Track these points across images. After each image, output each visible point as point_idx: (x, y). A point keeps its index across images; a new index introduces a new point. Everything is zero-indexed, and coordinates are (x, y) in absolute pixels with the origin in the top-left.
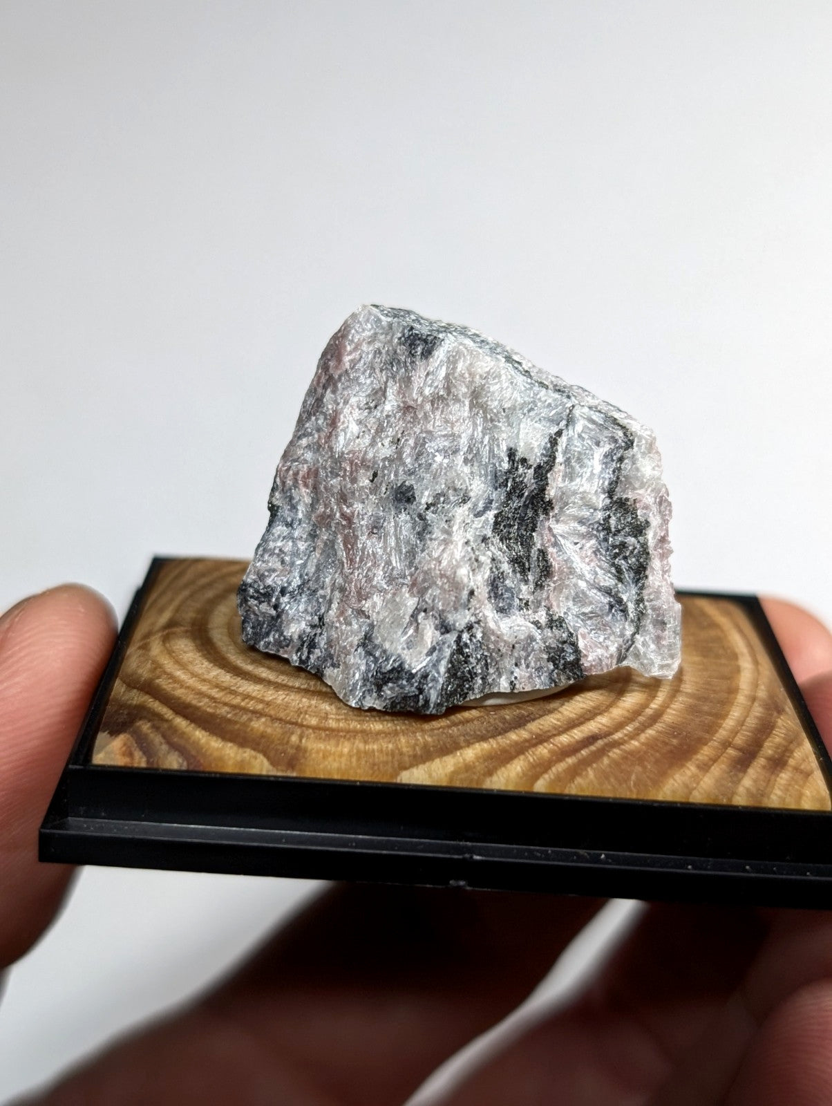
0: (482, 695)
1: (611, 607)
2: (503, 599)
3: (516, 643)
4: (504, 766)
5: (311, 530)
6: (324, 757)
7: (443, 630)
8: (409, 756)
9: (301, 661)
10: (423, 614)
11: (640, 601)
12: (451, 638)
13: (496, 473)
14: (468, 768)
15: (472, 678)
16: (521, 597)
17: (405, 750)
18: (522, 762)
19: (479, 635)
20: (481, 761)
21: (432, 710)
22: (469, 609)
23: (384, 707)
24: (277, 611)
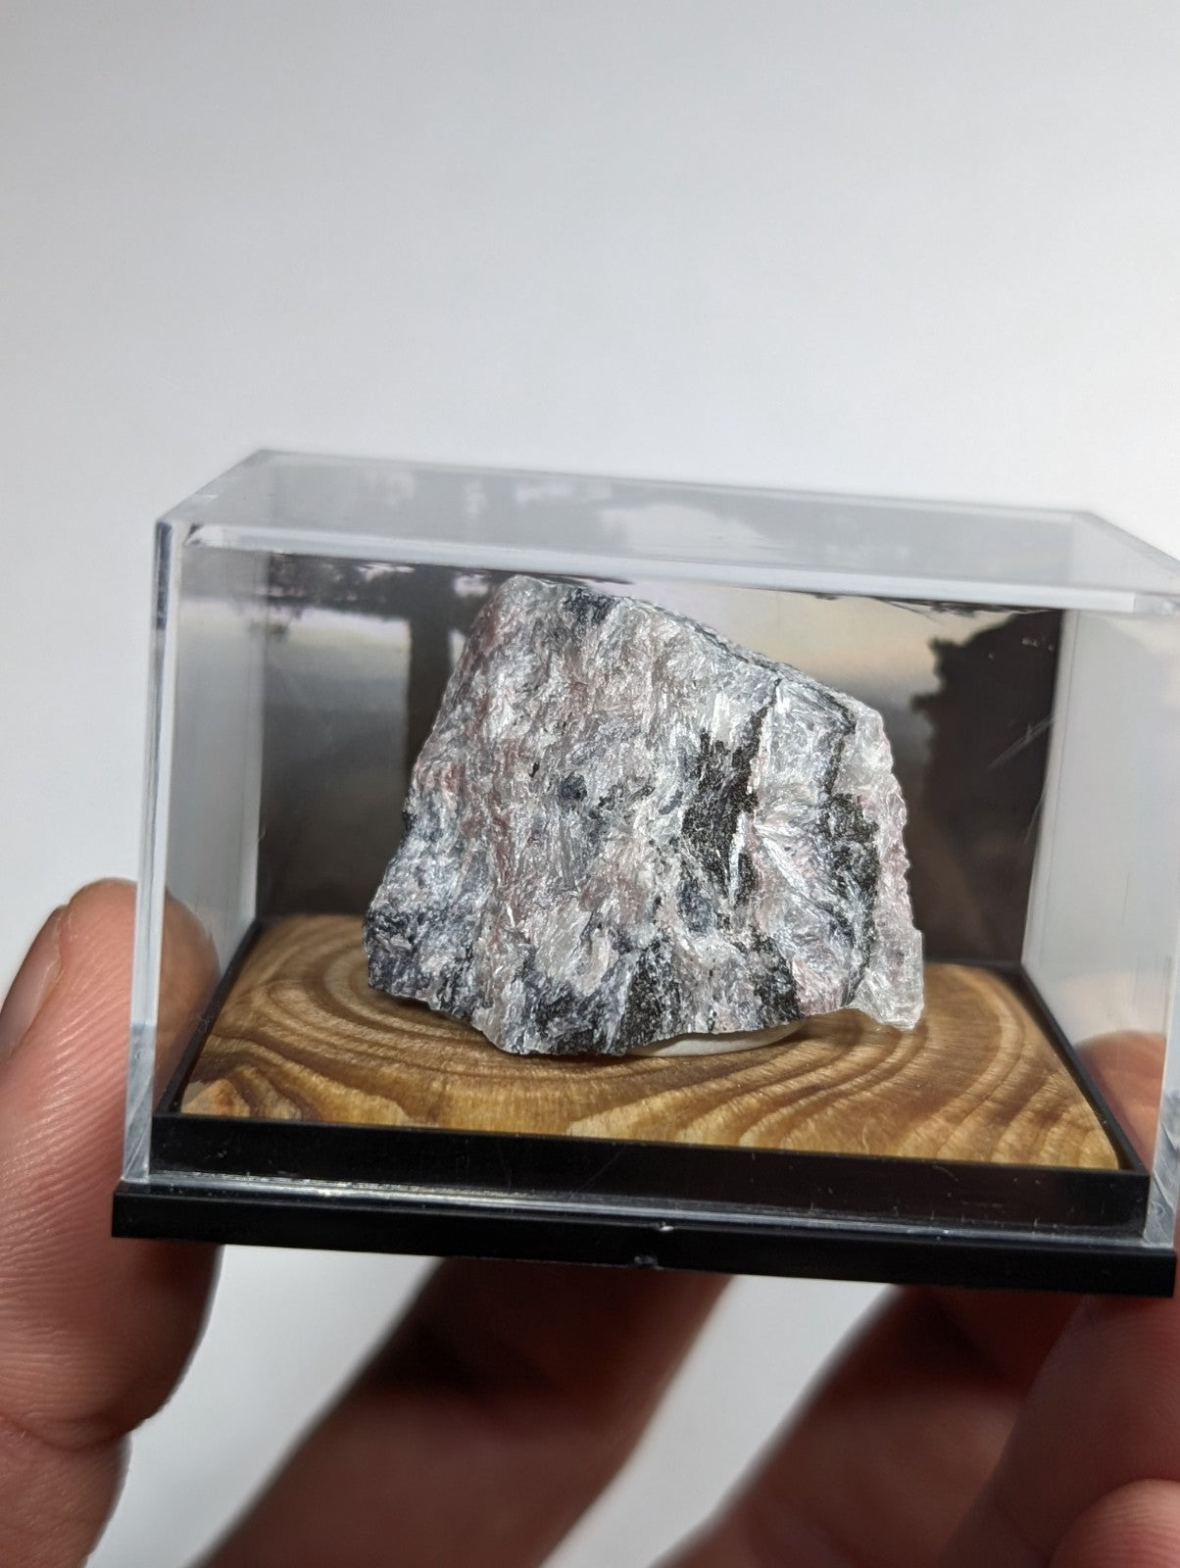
0: (673, 1035)
1: (833, 927)
2: (698, 914)
3: (714, 968)
4: (702, 1117)
5: (457, 842)
6: (474, 1106)
7: (623, 949)
8: (581, 1105)
9: (444, 1004)
10: (597, 930)
11: (869, 924)
12: (633, 958)
13: (686, 760)
14: (656, 1119)
15: (660, 1012)
16: (719, 912)
17: (576, 1098)
18: (724, 1112)
19: (668, 956)
20: (672, 1111)
21: (608, 1049)
22: (654, 922)
23: (550, 1049)
24: (413, 944)
